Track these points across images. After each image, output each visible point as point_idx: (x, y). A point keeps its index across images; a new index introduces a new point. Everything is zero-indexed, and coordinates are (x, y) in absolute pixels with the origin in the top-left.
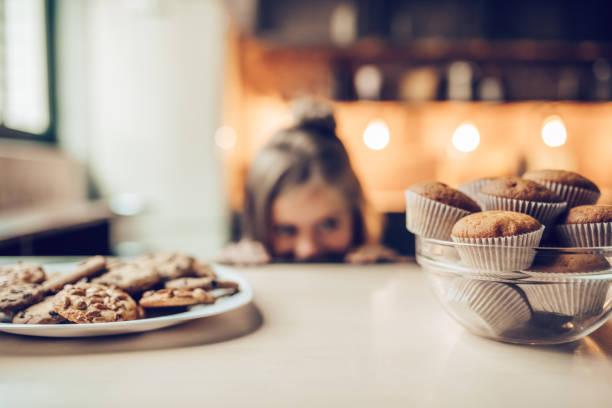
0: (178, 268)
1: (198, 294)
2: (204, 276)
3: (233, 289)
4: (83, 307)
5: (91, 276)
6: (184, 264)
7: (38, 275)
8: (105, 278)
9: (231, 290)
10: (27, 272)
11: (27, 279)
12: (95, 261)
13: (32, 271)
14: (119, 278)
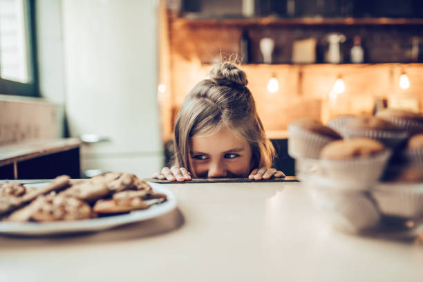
0: (122, 184)
1: (136, 202)
2: (142, 189)
3: (163, 199)
4: (51, 213)
5: (59, 190)
6: (127, 181)
7: (20, 190)
8: (69, 191)
9: (162, 200)
10: (12, 188)
11: (13, 193)
12: (62, 179)
13: (16, 187)
14: (78, 191)
